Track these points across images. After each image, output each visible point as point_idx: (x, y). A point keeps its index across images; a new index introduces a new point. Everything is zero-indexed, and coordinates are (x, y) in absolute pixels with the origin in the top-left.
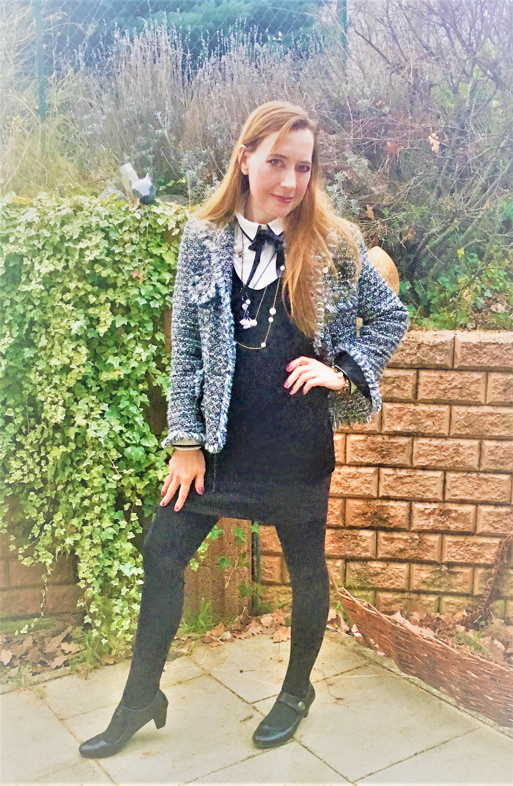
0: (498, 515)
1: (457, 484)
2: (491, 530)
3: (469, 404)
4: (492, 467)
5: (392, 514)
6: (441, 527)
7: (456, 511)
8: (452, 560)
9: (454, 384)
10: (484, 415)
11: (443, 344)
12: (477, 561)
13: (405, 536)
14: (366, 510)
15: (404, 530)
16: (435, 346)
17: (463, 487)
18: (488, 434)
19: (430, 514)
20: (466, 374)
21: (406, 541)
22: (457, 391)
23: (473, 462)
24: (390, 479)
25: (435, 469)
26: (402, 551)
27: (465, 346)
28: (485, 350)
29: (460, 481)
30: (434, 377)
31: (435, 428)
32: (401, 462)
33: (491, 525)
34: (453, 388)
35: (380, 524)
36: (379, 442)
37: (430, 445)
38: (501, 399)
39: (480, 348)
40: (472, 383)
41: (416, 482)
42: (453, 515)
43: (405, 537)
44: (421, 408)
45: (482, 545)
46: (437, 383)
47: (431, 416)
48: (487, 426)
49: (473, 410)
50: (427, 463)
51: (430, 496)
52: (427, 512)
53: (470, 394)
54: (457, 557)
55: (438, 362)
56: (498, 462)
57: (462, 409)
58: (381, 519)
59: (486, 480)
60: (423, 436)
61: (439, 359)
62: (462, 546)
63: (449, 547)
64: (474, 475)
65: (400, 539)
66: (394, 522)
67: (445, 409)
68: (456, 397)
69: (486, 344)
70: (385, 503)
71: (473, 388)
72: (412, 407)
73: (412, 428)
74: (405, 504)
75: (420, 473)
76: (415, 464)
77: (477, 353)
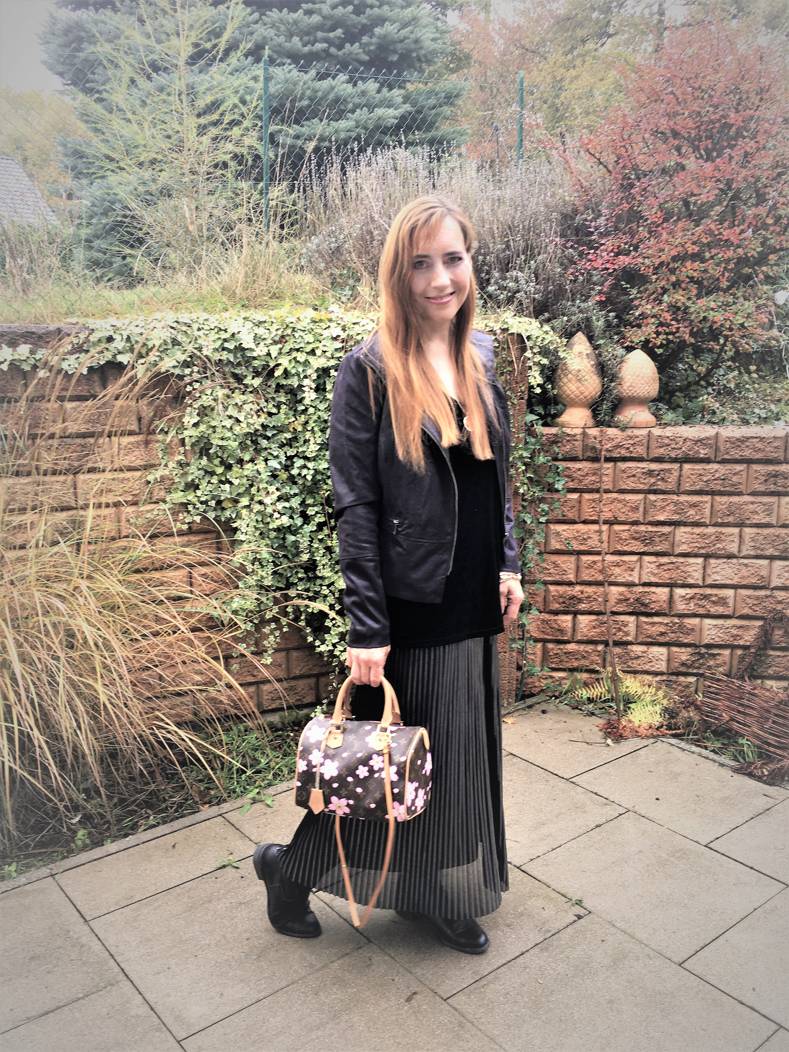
0: (758, 598)
1: (718, 569)
2: (750, 612)
3: (730, 494)
4: (752, 553)
5: (654, 599)
6: (701, 611)
7: (716, 595)
8: (712, 641)
9: (717, 476)
10: (746, 503)
11: (708, 438)
12: (736, 643)
13: (666, 620)
14: (629, 596)
15: (665, 615)
16: (700, 441)
17: (723, 573)
18: (748, 522)
19: (691, 598)
20: (729, 466)
21: (667, 624)
22: (721, 482)
23: (733, 548)
24: (652, 566)
25: (696, 556)
26: (662, 634)
27: (729, 440)
28: (747, 444)
29: (720, 567)
30: (698, 470)
31: (697, 517)
32: (664, 550)
33: (750, 608)
34: (715, 480)
35: (643, 609)
36: (642, 531)
37: (692, 534)
38: (762, 488)
39: (743, 442)
40: (735, 474)
41: (678, 568)
42: (714, 599)
43: (666, 622)
44: (683, 498)
45: (741, 627)
46: (701, 475)
47: (694, 505)
48: (748, 514)
49: (735, 499)
50: (690, 550)
51: (691, 581)
52: (688, 596)
53: (732, 485)
54: (717, 639)
55: (702, 456)
56: (758, 548)
57: (724, 499)
58: (643, 605)
59: (746, 565)
60: (685, 524)
61: (703, 453)
62: (721, 628)
63: (709, 629)
64: (734, 561)
65: (661, 623)
66: (655, 607)
67: (707, 498)
68: (718, 488)
69: (748, 438)
70: (646, 589)
71: (735, 479)
72: (675, 497)
73: (676, 517)
74: (667, 590)
75: (681, 560)
76: (677, 551)
77: (739, 446)
